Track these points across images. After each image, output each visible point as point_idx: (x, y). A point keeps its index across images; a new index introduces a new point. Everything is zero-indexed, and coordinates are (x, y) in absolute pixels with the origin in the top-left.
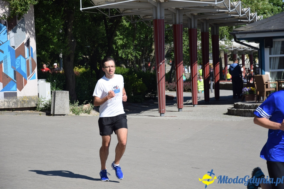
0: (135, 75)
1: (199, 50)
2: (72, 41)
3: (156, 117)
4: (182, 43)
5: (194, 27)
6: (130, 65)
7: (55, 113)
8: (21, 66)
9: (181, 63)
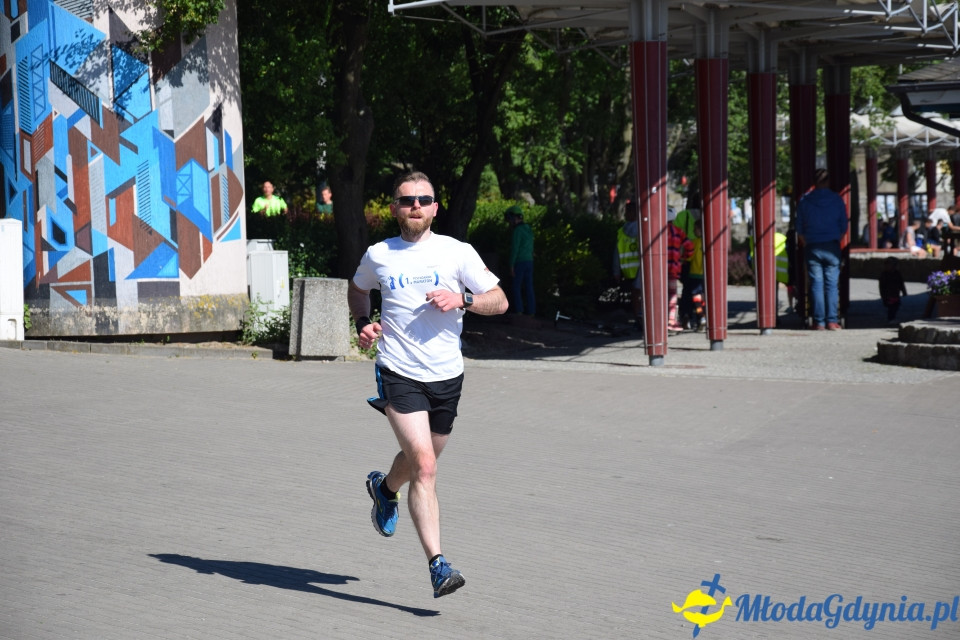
0: (566, 225)
1: (782, 143)
2: (358, 114)
3: (636, 368)
4: (726, 123)
5: (768, 68)
6: (547, 195)
7: (304, 353)
8: (195, 195)
9: (721, 186)
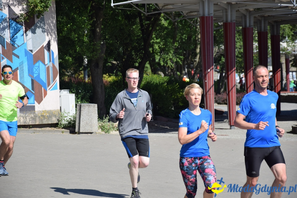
0: (176, 84)
1: (255, 53)
2: (101, 44)
5: (250, 26)
6: (169, 73)
7: (81, 131)
8: (40, 74)
9: (233, 69)
